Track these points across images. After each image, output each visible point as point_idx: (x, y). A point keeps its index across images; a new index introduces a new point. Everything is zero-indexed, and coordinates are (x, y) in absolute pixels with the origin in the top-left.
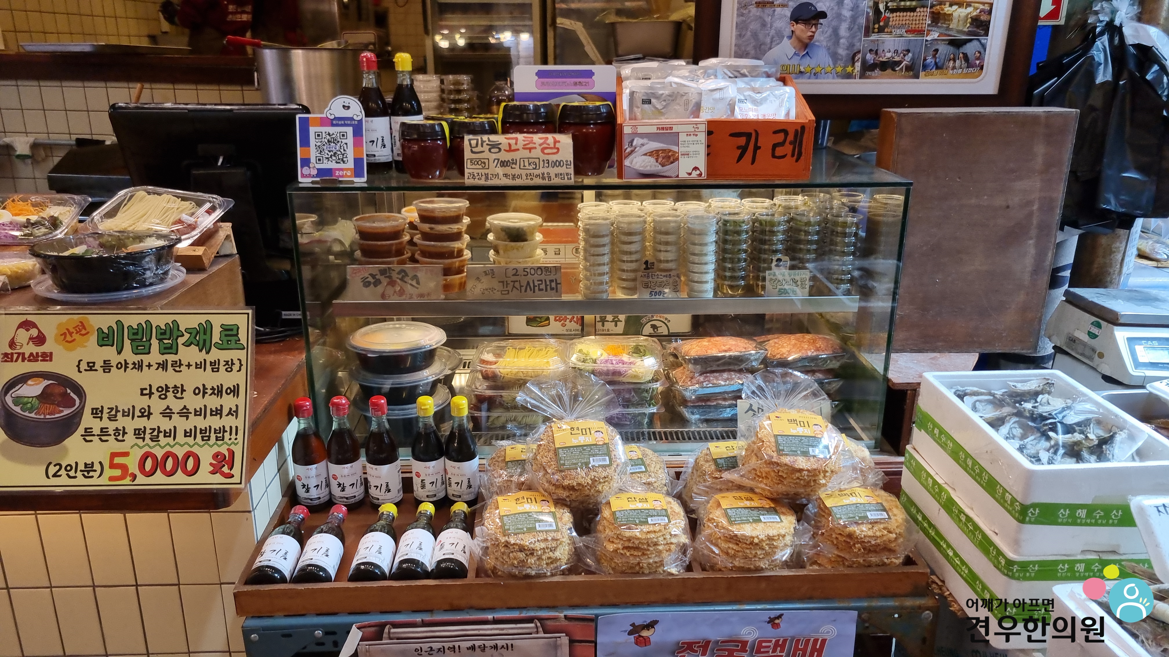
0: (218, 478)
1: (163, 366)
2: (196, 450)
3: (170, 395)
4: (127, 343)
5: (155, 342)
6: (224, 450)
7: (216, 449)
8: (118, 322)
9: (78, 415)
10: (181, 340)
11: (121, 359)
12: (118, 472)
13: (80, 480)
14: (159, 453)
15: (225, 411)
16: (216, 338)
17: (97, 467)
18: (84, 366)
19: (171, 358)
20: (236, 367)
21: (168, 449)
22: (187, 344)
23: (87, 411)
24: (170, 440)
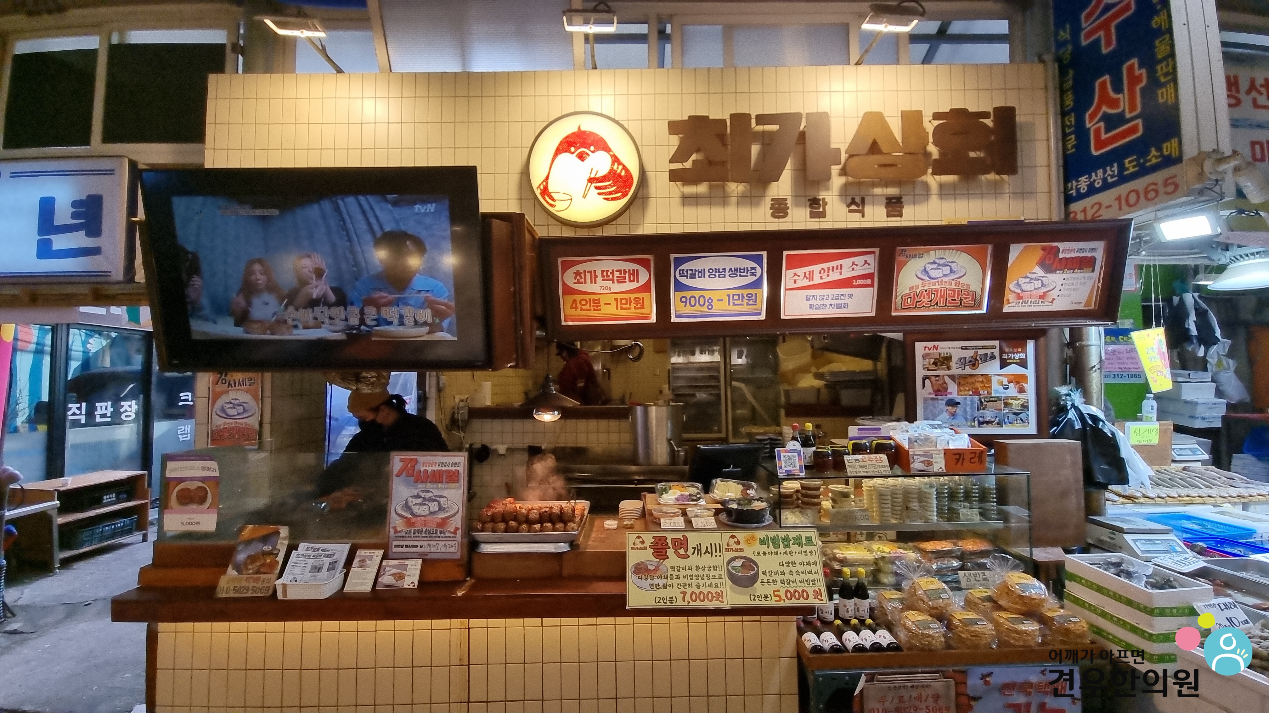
0: (817, 601)
1: (786, 553)
2: (805, 588)
3: (790, 565)
4: (771, 544)
5: (781, 543)
6: (816, 589)
7: (813, 589)
8: (766, 535)
9: (757, 574)
10: (791, 543)
11: (769, 550)
12: (778, 599)
13: (764, 602)
14: (792, 590)
15: (813, 572)
16: (804, 542)
17: (769, 596)
18: (756, 554)
19: (788, 550)
20: (814, 553)
21: (794, 588)
22: (793, 544)
23: (760, 573)
24: (794, 584)
